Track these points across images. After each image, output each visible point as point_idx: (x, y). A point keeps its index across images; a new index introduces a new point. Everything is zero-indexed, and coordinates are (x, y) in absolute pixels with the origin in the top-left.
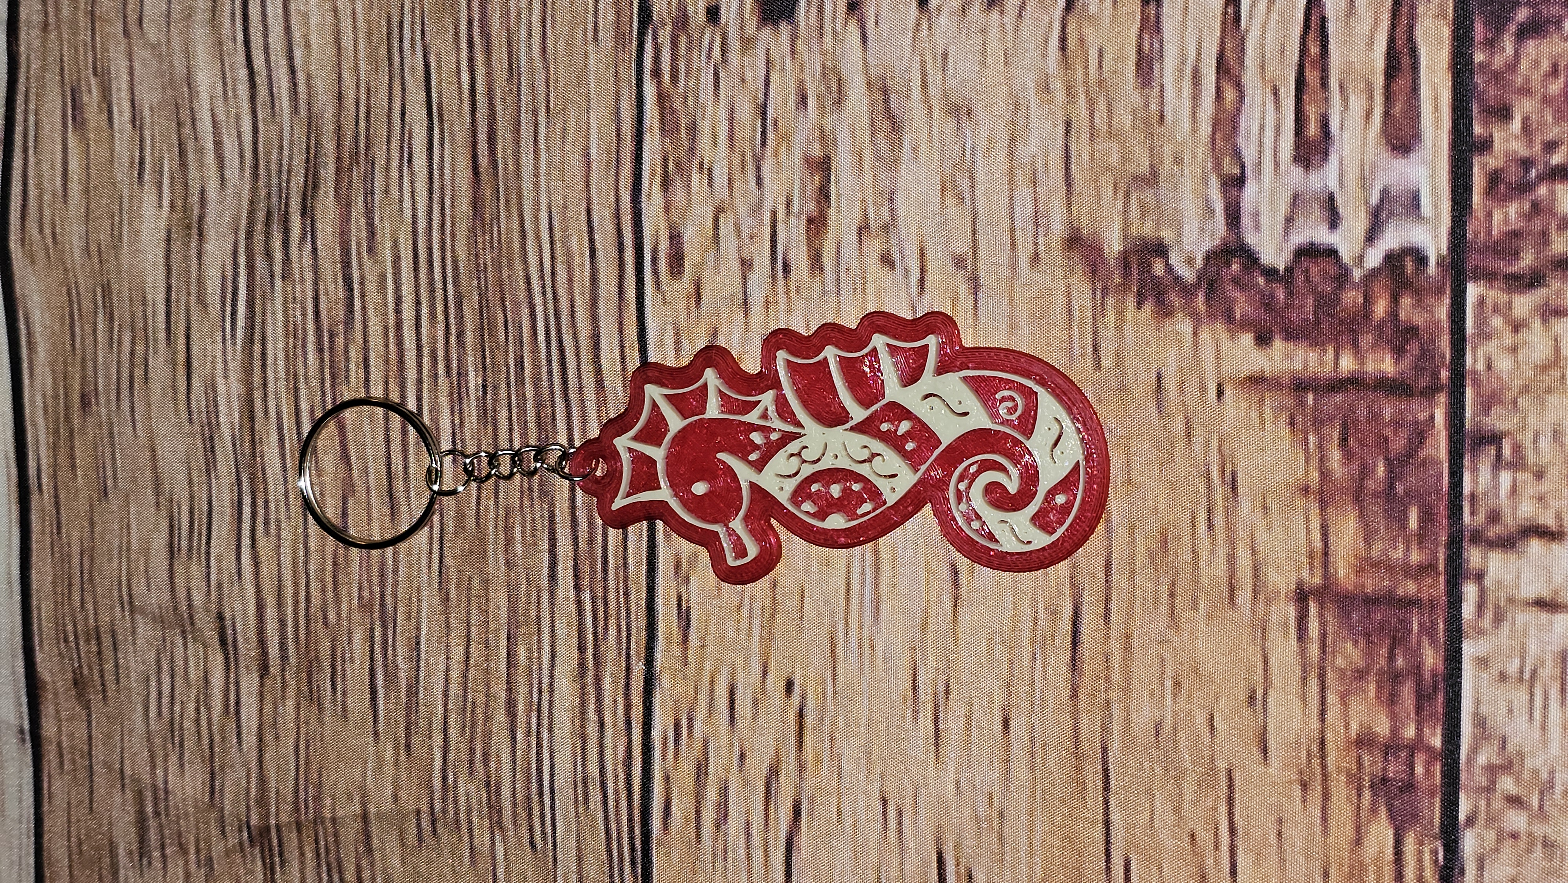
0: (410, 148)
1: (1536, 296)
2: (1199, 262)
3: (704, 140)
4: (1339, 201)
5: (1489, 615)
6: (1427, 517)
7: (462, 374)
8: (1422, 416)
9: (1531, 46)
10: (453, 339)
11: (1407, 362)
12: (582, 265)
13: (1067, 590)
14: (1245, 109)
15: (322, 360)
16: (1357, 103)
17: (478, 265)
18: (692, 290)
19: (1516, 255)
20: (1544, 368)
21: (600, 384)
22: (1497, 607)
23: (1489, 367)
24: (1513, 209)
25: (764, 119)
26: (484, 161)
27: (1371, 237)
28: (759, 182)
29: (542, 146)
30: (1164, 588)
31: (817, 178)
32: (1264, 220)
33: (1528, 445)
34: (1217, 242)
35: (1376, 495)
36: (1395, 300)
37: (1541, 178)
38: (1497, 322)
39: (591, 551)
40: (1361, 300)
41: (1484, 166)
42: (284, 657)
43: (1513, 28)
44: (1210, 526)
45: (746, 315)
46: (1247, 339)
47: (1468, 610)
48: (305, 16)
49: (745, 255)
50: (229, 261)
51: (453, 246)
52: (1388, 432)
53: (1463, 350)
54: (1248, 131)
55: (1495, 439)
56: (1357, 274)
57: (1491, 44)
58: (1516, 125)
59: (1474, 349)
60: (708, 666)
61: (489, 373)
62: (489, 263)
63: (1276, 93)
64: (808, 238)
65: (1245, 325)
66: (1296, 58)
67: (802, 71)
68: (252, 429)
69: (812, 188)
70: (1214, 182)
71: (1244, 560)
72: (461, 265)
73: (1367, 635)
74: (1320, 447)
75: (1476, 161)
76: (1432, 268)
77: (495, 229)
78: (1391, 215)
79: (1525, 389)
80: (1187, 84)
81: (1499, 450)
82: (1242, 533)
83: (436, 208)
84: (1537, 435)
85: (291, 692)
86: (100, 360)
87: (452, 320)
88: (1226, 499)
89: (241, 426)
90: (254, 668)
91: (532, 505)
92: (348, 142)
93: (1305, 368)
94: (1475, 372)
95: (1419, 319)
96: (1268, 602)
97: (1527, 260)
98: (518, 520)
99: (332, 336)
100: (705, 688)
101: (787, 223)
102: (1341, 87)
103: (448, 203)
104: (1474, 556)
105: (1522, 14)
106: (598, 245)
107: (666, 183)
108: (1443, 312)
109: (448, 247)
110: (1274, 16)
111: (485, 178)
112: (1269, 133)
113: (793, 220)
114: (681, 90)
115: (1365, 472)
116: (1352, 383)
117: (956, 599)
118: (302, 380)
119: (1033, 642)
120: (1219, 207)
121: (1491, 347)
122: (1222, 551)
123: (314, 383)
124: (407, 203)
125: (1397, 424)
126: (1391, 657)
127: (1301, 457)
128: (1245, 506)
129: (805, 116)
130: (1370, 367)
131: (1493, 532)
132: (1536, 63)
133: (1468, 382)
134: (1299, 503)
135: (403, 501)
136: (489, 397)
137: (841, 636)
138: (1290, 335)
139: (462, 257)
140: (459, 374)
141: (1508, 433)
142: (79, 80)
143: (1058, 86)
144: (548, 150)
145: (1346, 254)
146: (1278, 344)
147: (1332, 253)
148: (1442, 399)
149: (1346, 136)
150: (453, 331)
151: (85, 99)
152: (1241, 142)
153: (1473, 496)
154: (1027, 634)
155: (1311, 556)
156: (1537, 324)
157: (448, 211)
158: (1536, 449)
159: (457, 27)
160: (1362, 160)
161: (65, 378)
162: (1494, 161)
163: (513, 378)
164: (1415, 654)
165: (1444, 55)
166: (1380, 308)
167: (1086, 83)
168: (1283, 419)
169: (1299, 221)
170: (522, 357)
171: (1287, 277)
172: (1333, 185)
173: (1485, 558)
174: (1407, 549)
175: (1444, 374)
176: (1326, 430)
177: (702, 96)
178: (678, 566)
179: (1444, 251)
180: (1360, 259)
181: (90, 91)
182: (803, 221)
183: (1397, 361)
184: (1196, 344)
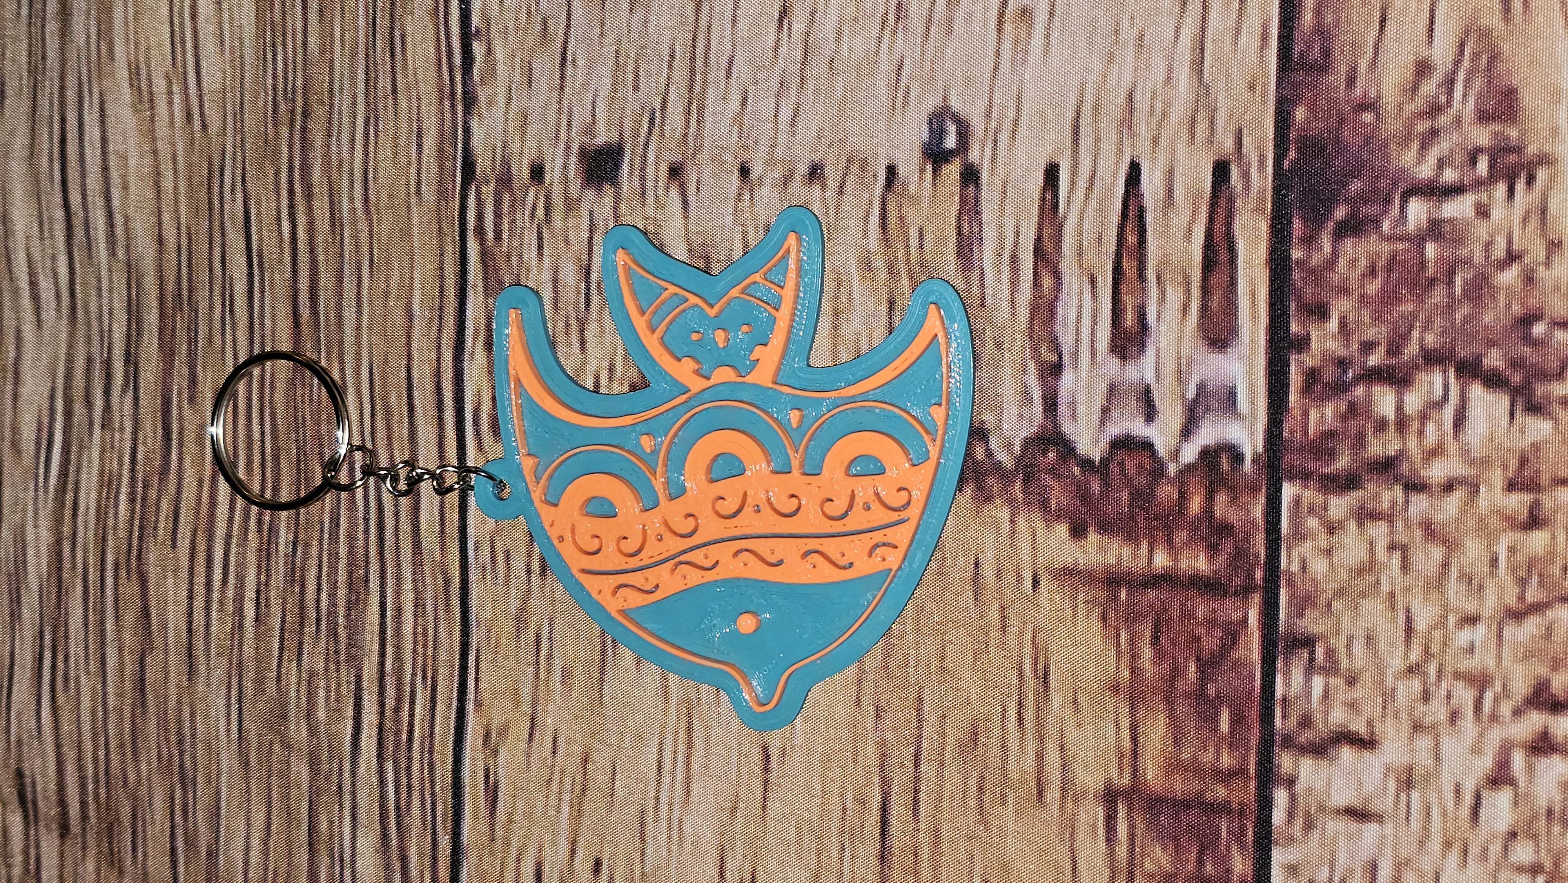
0: (231, 296)
1: (1352, 498)
2: (1017, 449)
4: (1156, 395)
5: (1299, 822)
6: (1237, 720)
8: (1236, 616)
9: (1348, 245)
11: (1222, 559)
12: (401, 422)
13: (876, 779)
14: (1063, 296)
15: (133, 512)
16: (1174, 296)
17: (296, 418)
19: (1332, 455)
20: (1360, 572)
22: (1308, 814)
23: (1304, 568)
24: (1329, 410)
26: (305, 313)
27: (1187, 432)
29: (365, 299)
30: (972, 783)
32: (1081, 409)
33: (1342, 649)
34: (1035, 429)
35: (1187, 696)
36: (1210, 498)
37: (1357, 380)
38: (1312, 523)
39: (397, 721)
40: (1176, 496)
41: (1301, 364)
42: (84, 818)
43: (1331, 225)
44: (1020, 720)
46: (1062, 530)
47: (1278, 816)
48: (124, 158)
50: (46, 405)
51: (271, 397)
52: (1201, 631)
53: (1278, 550)
54: (1066, 318)
55: (1309, 642)
56: (1172, 469)
57: (1309, 240)
58: (1333, 324)
59: (1289, 548)
60: (515, 842)
61: (301, 531)
62: (308, 417)
63: (1093, 281)
65: (1060, 515)
66: (1113, 248)
68: (60, 580)
70: (1032, 367)
71: (1053, 757)
72: (279, 416)
73: (1175, 839)
74: (1132, 643)
75: (1293, 357)
76: (1248, 465)
78: (1208, 409)
79: (1340, 593)
80: (1006, 268)
81: (1312, 653)
82: (1051, 729)
84: (1350, 639)
85: (92, 852)
87: (269, 474)
88: (1037, 694)
89: (49, 576)
90: (54, 826)
92: (170, 288)
93: (1119, 560)
94: (1290, 574)
95: (1234, 517)
96: (1076, 801)
97: (1343, 462)
99: (145, 487)
100: (511, 864)
102: (1158, 278)
104: (1285, 761)
105: (1340, 213)
106: (417, 402)
108: (1258, 511)
109: (267, 398)
110: (1093, 204)
111: (305, 330)
112: (1086, 321)
114: (505, 249)
115: (1176, 673)
116: (1165, 580)
117: (766, 783)
118: (111, 531)
119: (842, 832)
120: (1037, 394)
121: (1306, 548)
122: (1032, 746)
123: (122, 534)
125: (1211, 622)
126: (1200, 862)
127: (1113, 653)
128: (1056, 700)
130: (1184, 564)
131: (1304, 737)
132: (1354, 262)
133: (1283, 583)
134: (1110, 700)
137: (650, 818)
138: (1105, 527)
139: (280, 410)
141: (1323, 637)
143: (879, 263)
144: (371, 303)
145: (1162, 448)
146: (1093, 537)
147: (1148, 446)
148: (1256, 599)
149: (1163, 328)
152: (1059, 328)
153: (1284, 699)
154: (836, 824)
155: (1121, 756)
156: (1352, 526)
158: (1349, 654)
160: (1179, 353)
162: (1310, 362)
163: (326, 536)
164: (1223, 860)
165: (1262, 251)
166: (1196, 505)
167: (908, 261)
168: (1096, 613)
169: (1115, 414)
170: (339, 514)
171: (1101, 469)
172: (1149, 377)
173: (1296, 765)
174: (1218, 752)
175: (1259, 574)
176: (1138, 628)
177: (525, 257)
179: (1260, 449)
180: (1176, 454)
183: (1211, 559)
184: (1013, 532)
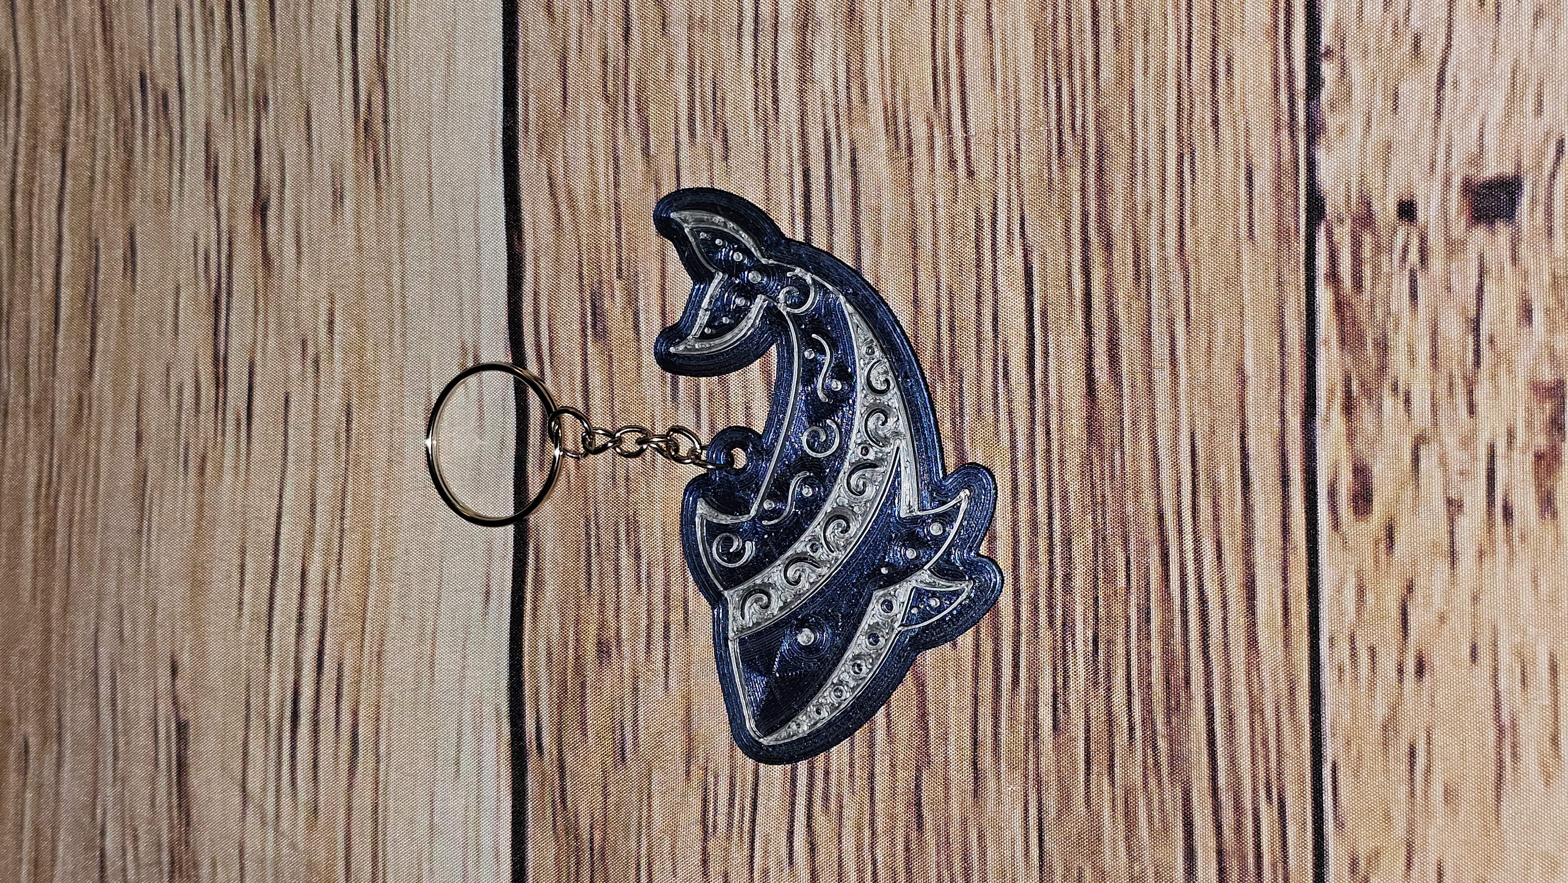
3: (1398, 359)
7: (1068, 625)
10: (1058, 584)
18: (1382, 534)
21: (1252, 642)
25: (1477, 336)
28: (1472, 409)
31: (1548, 406)
45: (1453, 563)
49: (1453, 494)
64: (1537, 477)
67: (1526, 279)
69: (1542, 417)
77: (1117, 455)
83: (1039, 430)
86: (624, 602)
91: (1160, 782)
98: (1142, 802)
101: (1509, 458)
103: (1054, 426)
107: (1349, 408)
113: (1516, 455)
124: (1004, 426)
129: (1531, 333)
135: (990, 775)
136: (1101, 653)
140: (1064, 624)
142: (600, 282)
150: (1059, 573)
151: (607, 304)
157: (1054, 436)
159: (1067, 222)
161: (577, 622)
178: (1354, 864)
181: (613, 296)
182: (1530, 458)
